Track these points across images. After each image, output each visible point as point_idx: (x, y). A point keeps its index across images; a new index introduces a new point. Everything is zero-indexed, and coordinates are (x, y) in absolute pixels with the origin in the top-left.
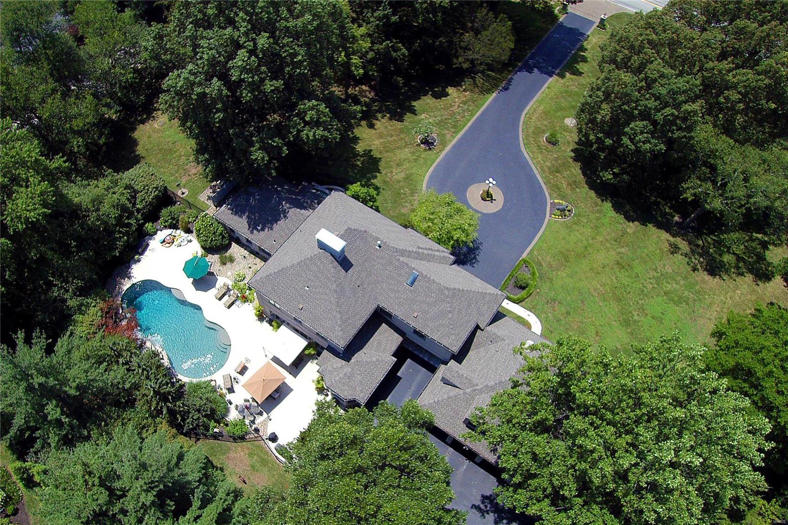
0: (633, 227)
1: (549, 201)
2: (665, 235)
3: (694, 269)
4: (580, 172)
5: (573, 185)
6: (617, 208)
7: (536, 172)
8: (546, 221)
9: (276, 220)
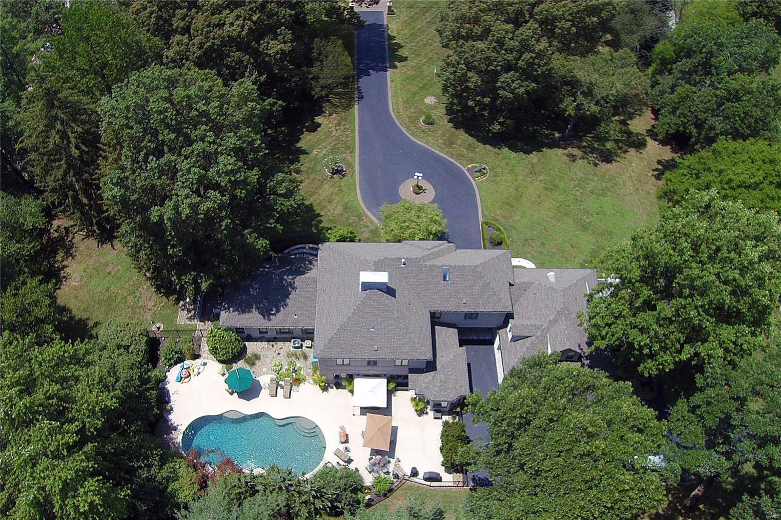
1: (465, 170)
2: (560, 151)
3: (596, 165)
4: (467, 135)
5: (470, 148)
6: (514, 148)
7: (437, 152)
8: (474, 185)
9: (287, 295)
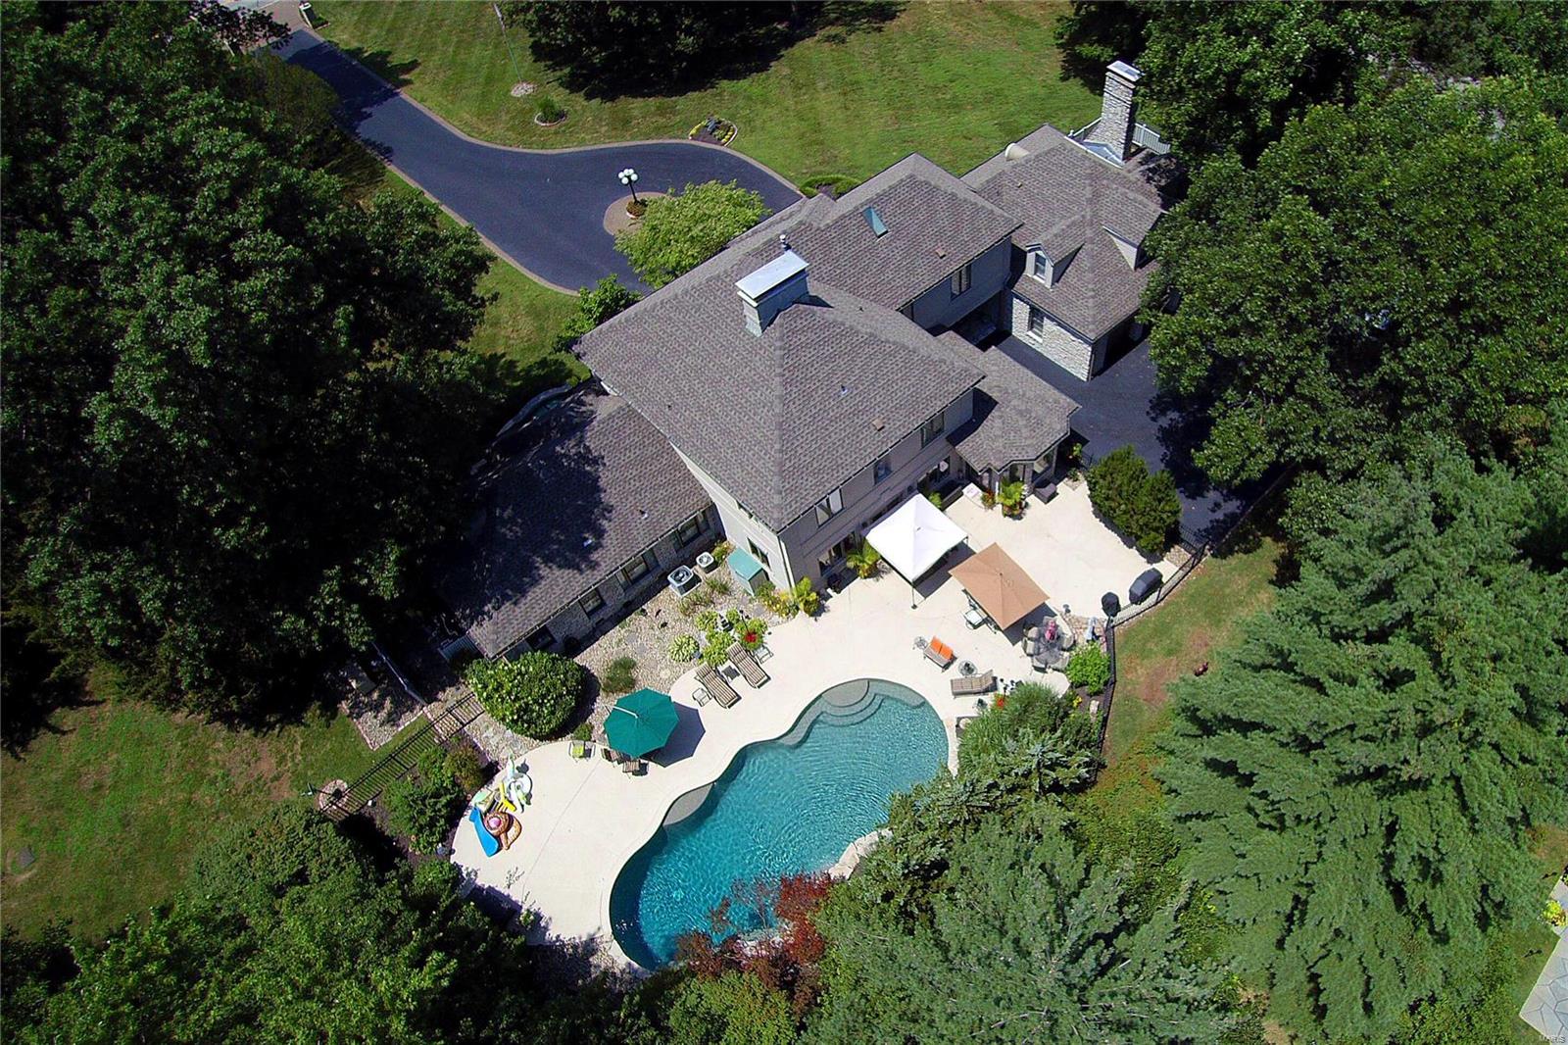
0: (779, 69)
1: (689, 141)
7: (616, 145)
8: (729, 151)
